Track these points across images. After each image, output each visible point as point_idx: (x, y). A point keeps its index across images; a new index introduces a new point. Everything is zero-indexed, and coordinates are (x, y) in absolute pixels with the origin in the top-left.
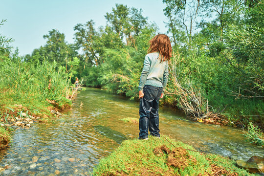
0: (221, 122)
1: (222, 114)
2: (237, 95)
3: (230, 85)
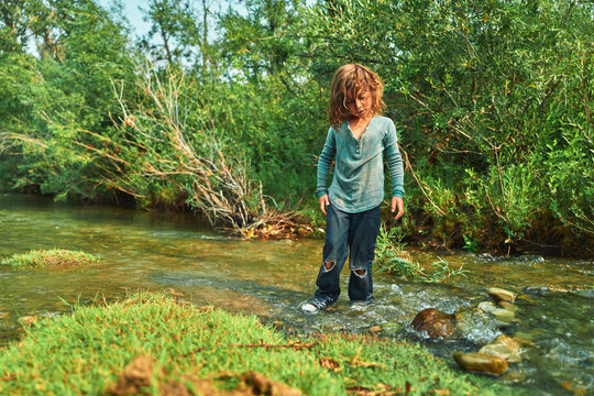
0: (296, 232)
1: (297, 214)
3: (311, 141)
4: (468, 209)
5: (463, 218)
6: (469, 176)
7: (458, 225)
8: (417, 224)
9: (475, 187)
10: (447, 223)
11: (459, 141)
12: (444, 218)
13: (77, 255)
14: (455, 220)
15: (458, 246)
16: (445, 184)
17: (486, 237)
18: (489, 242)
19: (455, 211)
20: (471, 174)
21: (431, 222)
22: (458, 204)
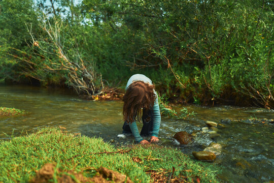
0: (118, 97)
1: (119, 88)
2: (132, 66)
3: (124, 54)
4: (196, 85)
5: (193, 89)
6: (196, 70)
7: (191, 92)
8: (173, 92)
9: (199, 75)
10: (187, 91)
11: (191, 54)
12: (185, 89)
13: (12, 110)
14: (190, 90)
15: (191, 102)
16: (186, 74)
17: (203, 98)
18: (205, 100)
19: (190, 86)
20: (197, 69)
21: (179, 91)
22: (191, 83)
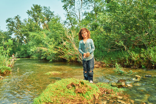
0: (102, 66)
1: (102, 61)
2: (108, 50)
3: (104, 45)
4: (142, 58)
5: (141, 60)
6: (142, 50)
7: (140, 62)
8: (130, 62)
9: (144, 53)
10: (137, 62)
11: (140, 42)
12: (137, 61)
14: (139, 61)
15: (140, 67)
16: (136, 52)
17: (148, 65)
18: (148, 66)
19: (139, 59)
20: (143, 50)
21: (133, 62)
22: (140, 57)
